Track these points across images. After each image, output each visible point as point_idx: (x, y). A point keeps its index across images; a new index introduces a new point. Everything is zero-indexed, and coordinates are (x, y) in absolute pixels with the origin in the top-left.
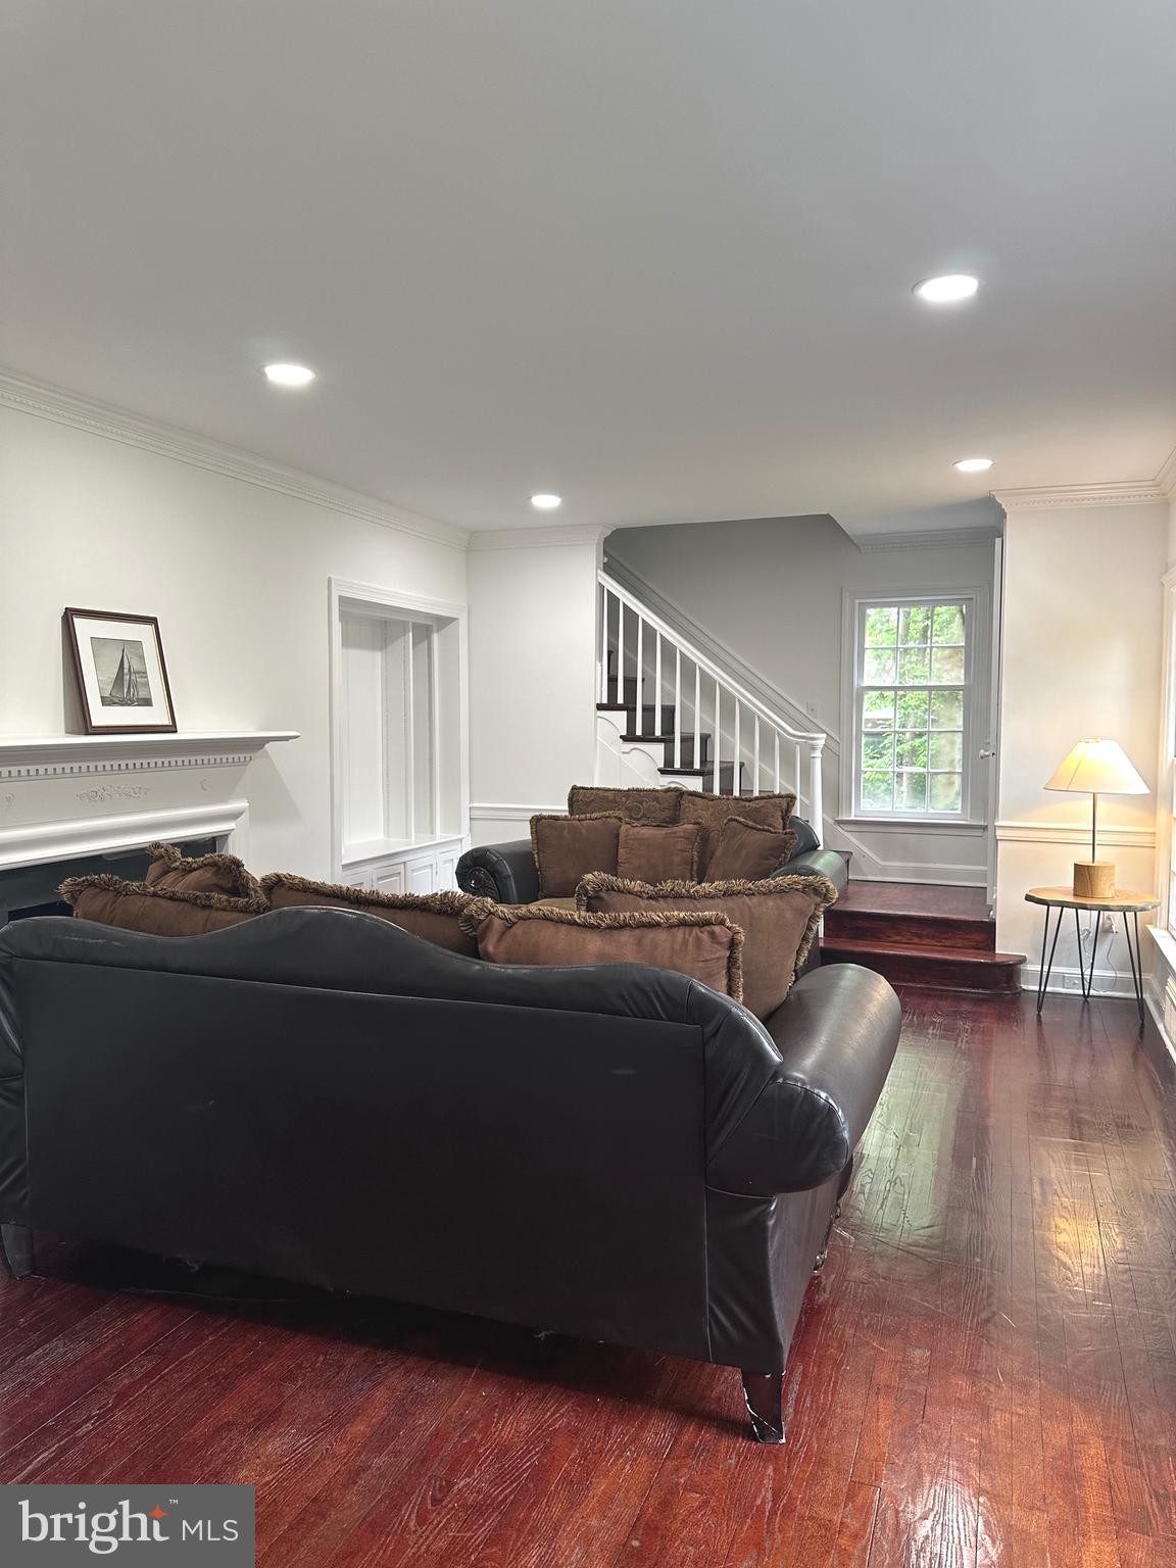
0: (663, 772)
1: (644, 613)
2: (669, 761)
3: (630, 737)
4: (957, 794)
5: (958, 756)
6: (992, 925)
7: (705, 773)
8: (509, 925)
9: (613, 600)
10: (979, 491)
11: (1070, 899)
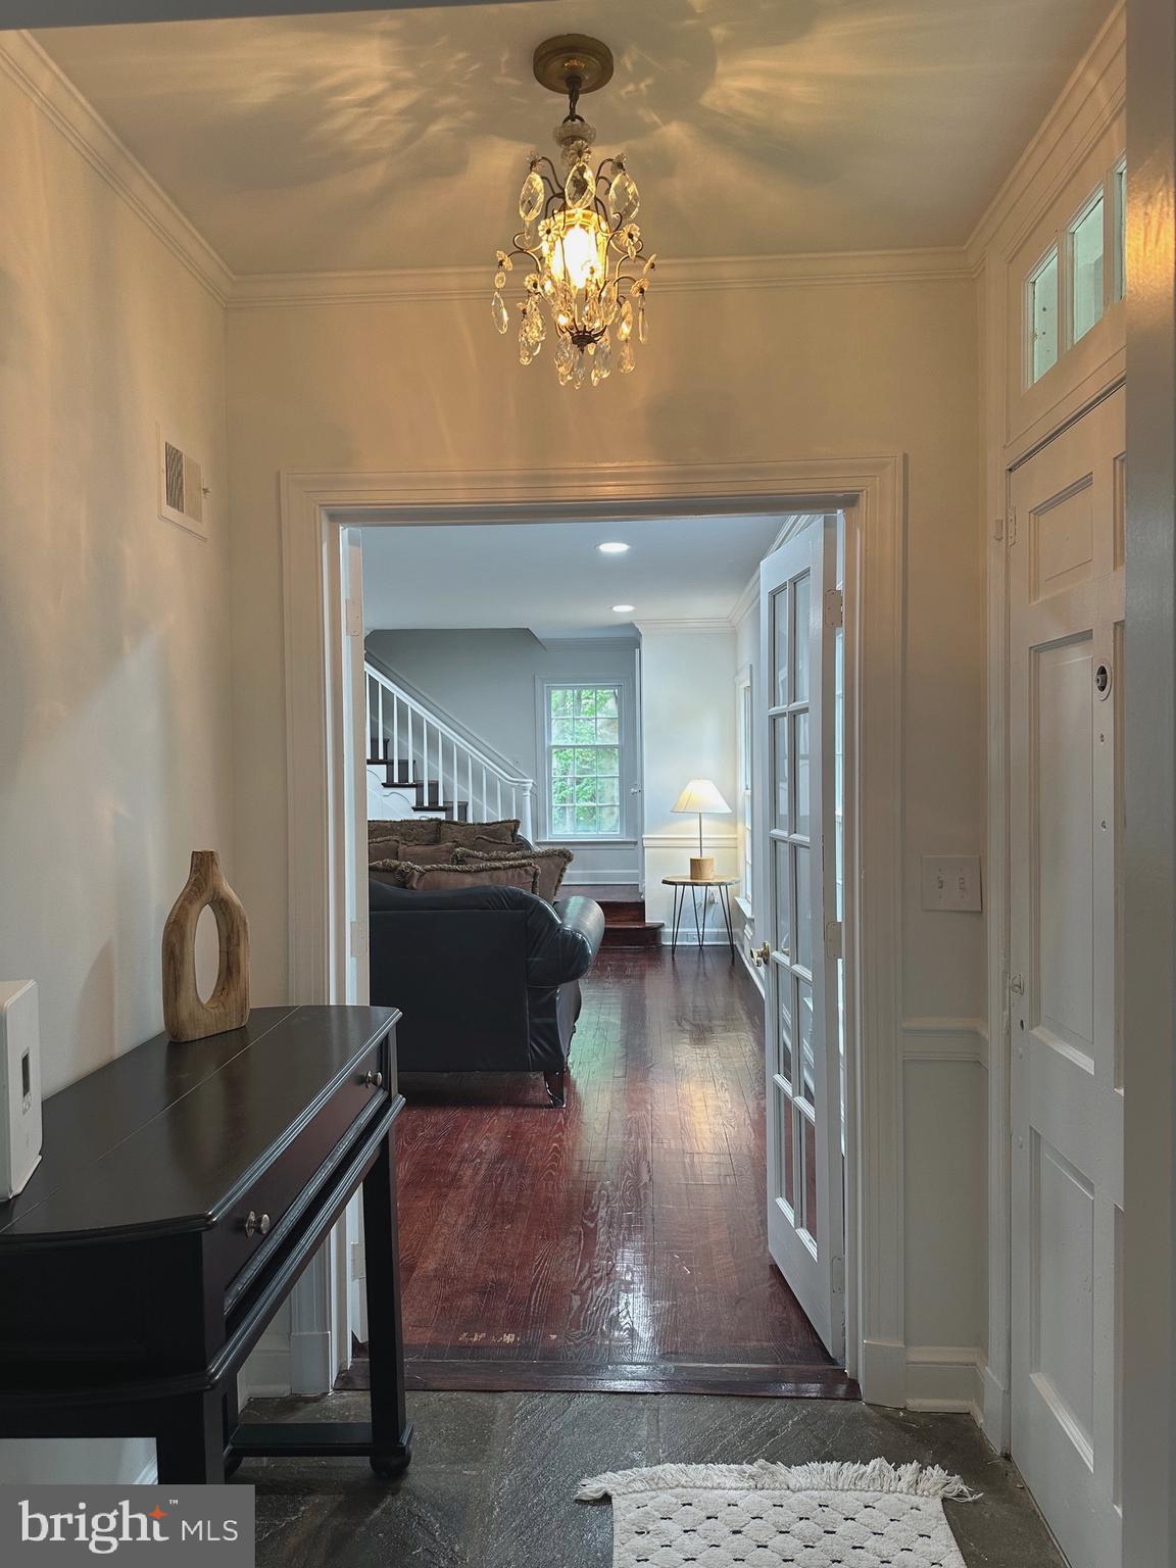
0: (415, 809)
1: (397, 692)
2: (420, 801)
3: (389, 784)
4: (617, 821)
5: (617, 794)
6: (643, 904)
7: (447, 809)
8: (422, 874)
9: (374, 683)
10: (626, 620)
11: (689, 881)
